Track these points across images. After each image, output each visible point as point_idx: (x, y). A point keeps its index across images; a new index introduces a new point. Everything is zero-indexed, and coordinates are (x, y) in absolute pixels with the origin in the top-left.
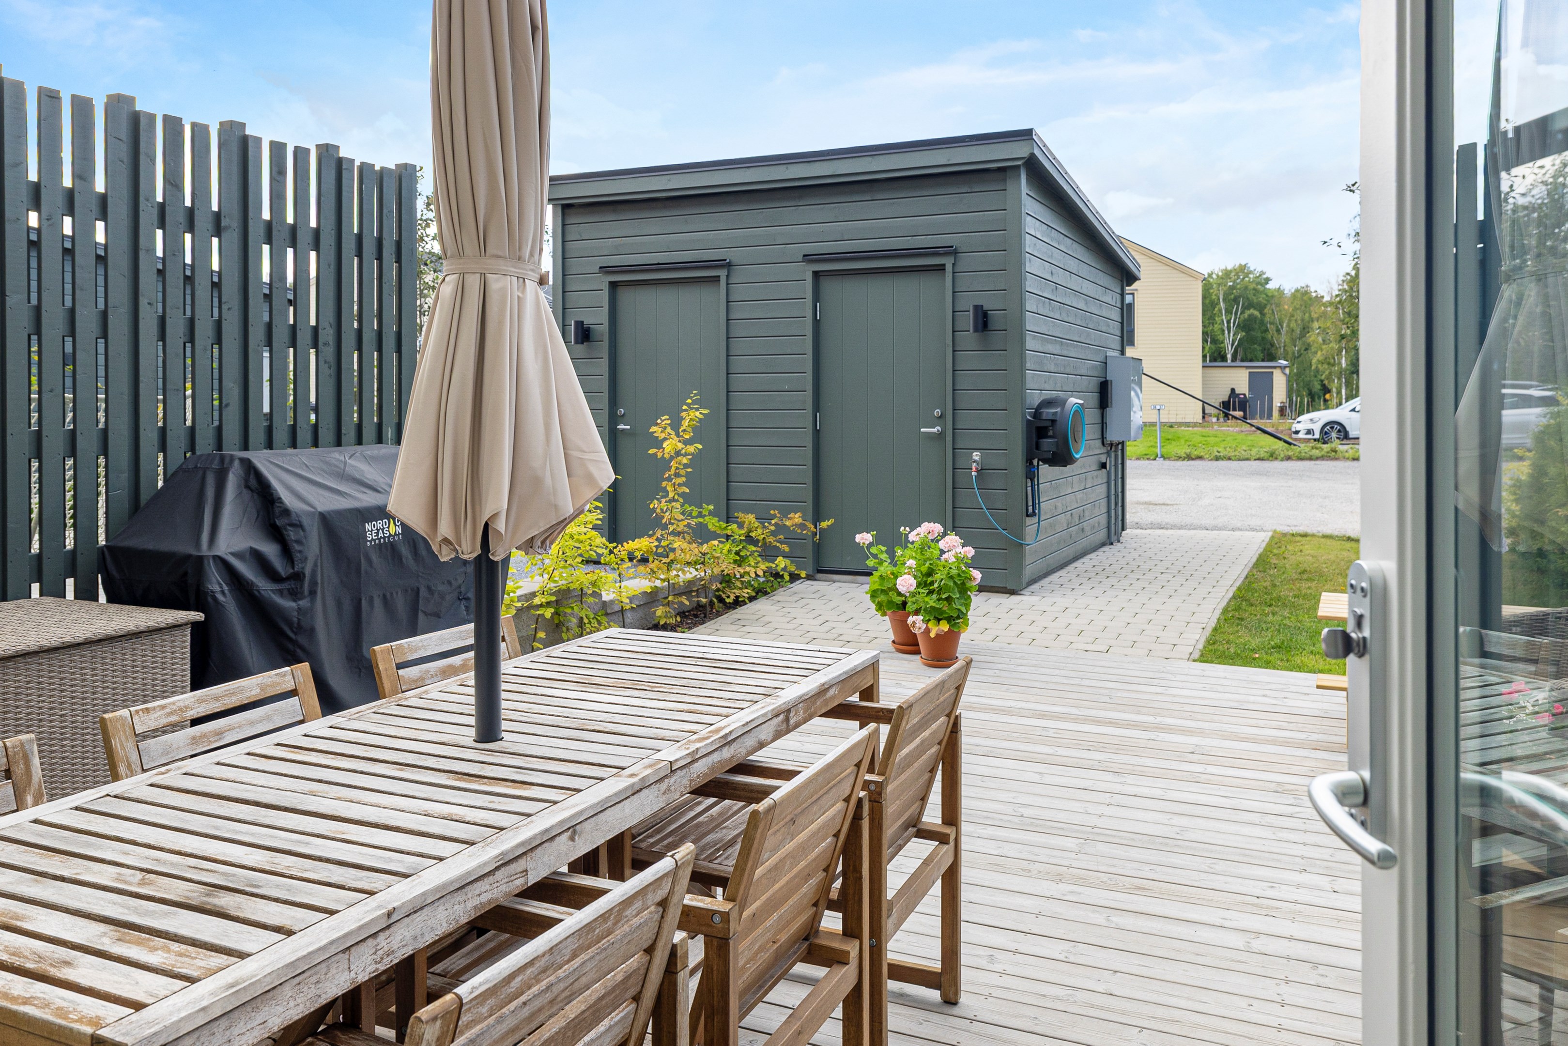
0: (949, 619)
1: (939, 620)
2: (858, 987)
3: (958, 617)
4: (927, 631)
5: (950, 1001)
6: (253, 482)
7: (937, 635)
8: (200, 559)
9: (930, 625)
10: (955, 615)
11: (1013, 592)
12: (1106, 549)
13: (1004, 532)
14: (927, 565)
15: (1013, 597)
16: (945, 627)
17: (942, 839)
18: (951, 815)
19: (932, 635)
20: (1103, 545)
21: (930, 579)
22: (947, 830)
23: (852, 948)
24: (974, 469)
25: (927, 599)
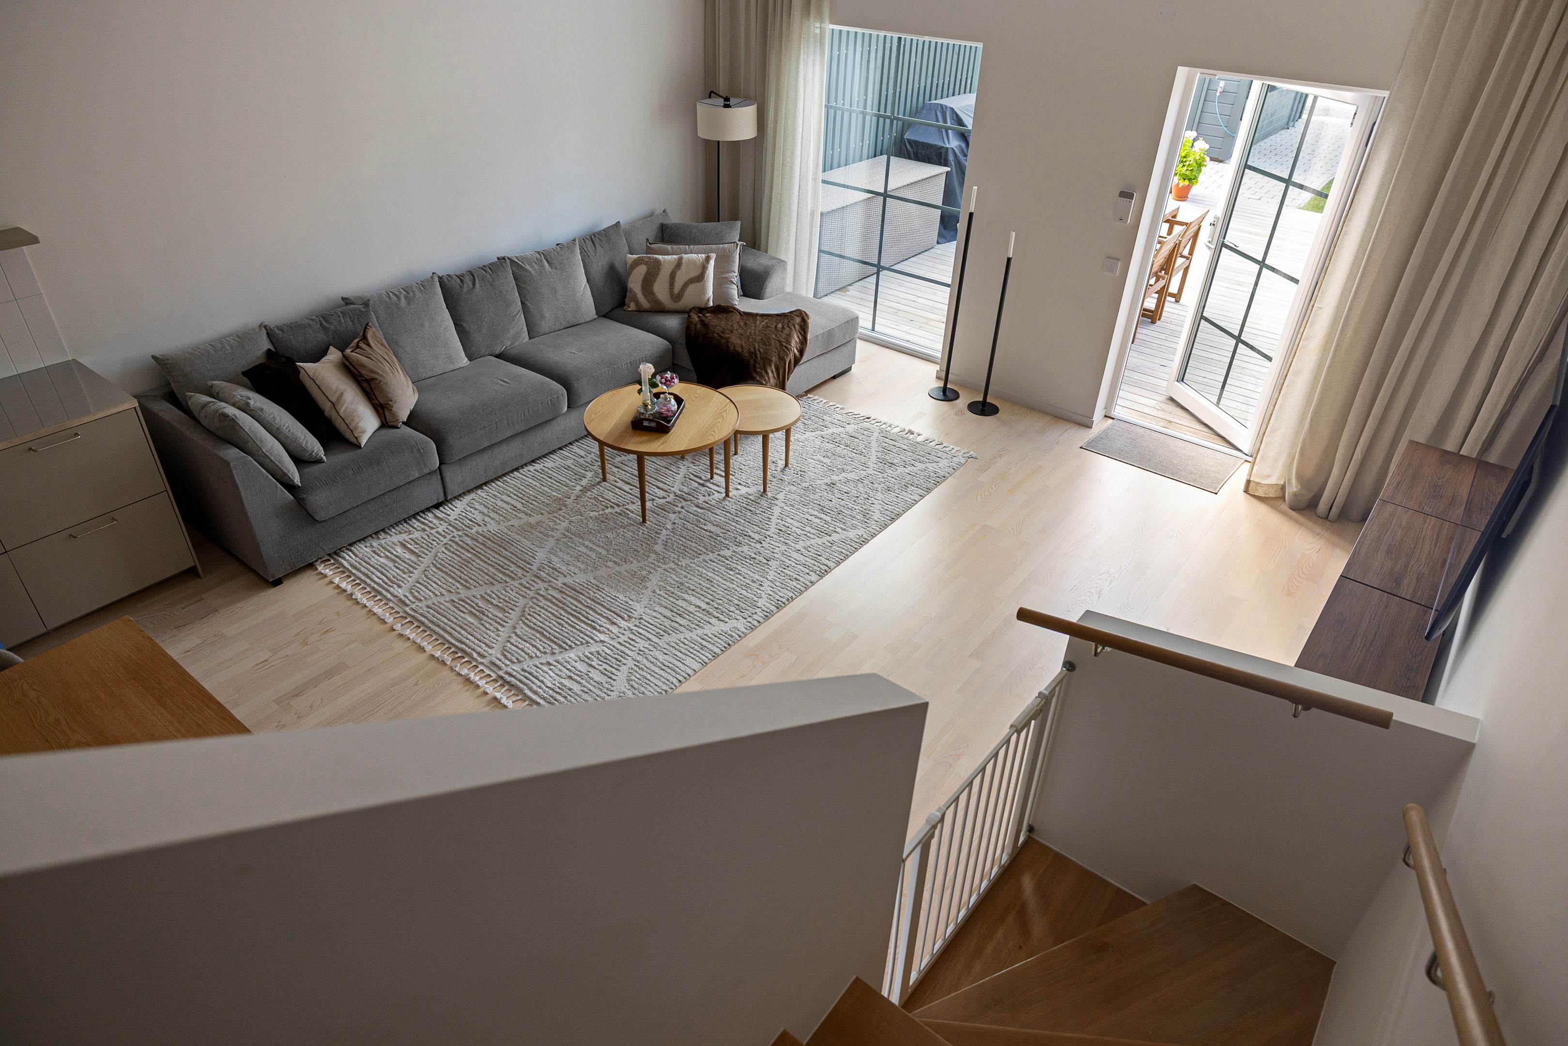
0: (1190, 180)
1: (1185, 179)
2: (1165, 285)
3: (1194, 179)
4: (1178, 184)
5: (1177, 301)
6: (955, 117)
7: (1182, 186)
8: (947, 148)
9: (1180, 181)
10: (1193, 178)
11: (1221, 161)
12: (1283, 132)
13: (1225, 128)
14: (1185, 152)
15: (1221, 164)
16: (1187, 183)
17: (1187, 258)
18: (1191, 253)
19: (1180, 186)
20: (1283, 129)
21: (1185, 160)
22: (1189, 256)
23: (1166, 276)
24: (1218, 91)
25: (1181, 169)
